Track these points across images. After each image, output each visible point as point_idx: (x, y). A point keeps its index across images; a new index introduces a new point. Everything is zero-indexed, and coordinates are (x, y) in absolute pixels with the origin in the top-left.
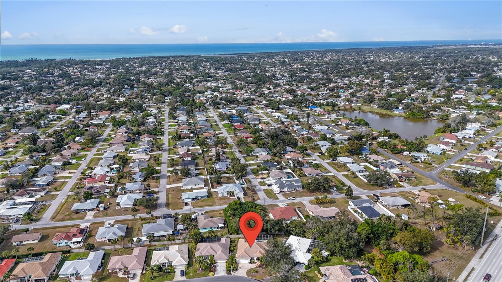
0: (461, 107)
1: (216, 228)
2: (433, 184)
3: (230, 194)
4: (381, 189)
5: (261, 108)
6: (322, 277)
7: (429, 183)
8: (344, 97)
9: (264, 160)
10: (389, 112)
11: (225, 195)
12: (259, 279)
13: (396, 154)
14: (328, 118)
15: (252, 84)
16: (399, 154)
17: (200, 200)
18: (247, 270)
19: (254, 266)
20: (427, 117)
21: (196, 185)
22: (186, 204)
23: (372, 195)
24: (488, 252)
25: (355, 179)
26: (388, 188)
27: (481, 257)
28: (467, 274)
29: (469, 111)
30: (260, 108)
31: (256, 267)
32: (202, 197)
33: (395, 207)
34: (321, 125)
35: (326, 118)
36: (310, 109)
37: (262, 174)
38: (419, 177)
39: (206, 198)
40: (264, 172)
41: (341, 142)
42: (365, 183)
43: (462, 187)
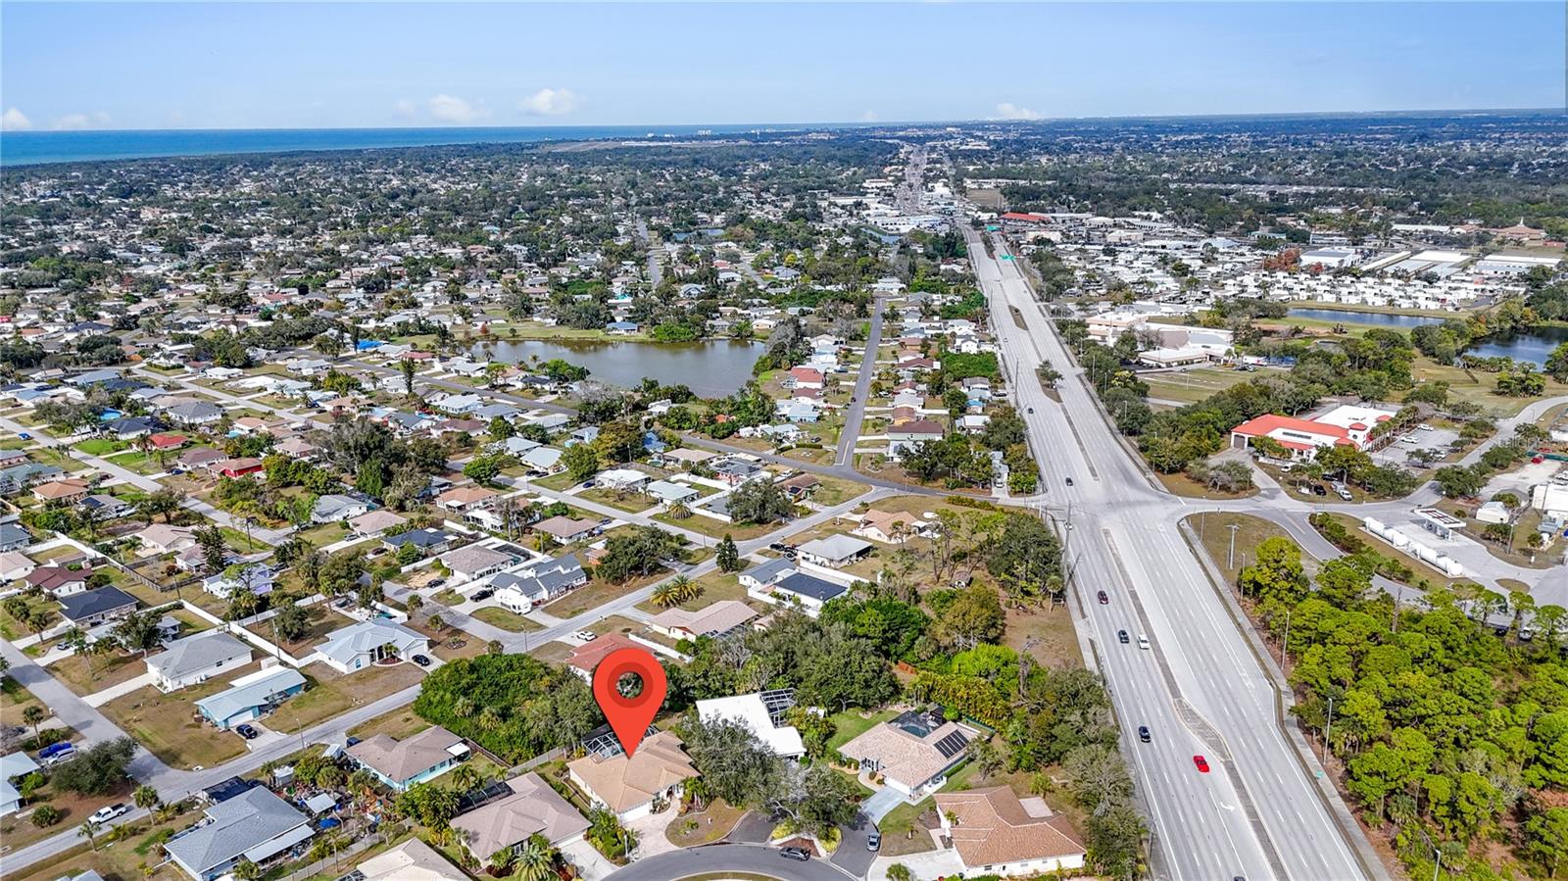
0: (756, 301)
1: (448, 763)
2: (865, 491)
3: (381, 656)
4: (772, 530)
5: (173, 367)
6: (855, 772)
7: (857, 491)
8: (432, 304)
9: (385, 530)
10: (599, 334)
11: (365, 662)
12: (718, 841)
13: (723, 437)
14: (447, 371)
15: (43, 287)
16: (732, 437)
17: (288, 706)
18: (662, 833)
19: (671, 815)
20: (702, 336)
21: (219, 664)
22: (249, 733)
23: (768, 548)
24: (1083, 600)
25: (691, 520)
26: (786, 524)
27: (1084, 616)
28: (1091, 654)
29: (779, 311)
30: (167, 369)
31: (680, 814)
32: (286, 694)
33: (846, 563)
34: (451, 395)
35: (440, 373)
36: (359, 351)
37: (416, 571)
38: (824, 481)
39: (301, 692)
40: (419, 565)
41: (560, 432)
42: (727, 524)
43: (922, 484)
